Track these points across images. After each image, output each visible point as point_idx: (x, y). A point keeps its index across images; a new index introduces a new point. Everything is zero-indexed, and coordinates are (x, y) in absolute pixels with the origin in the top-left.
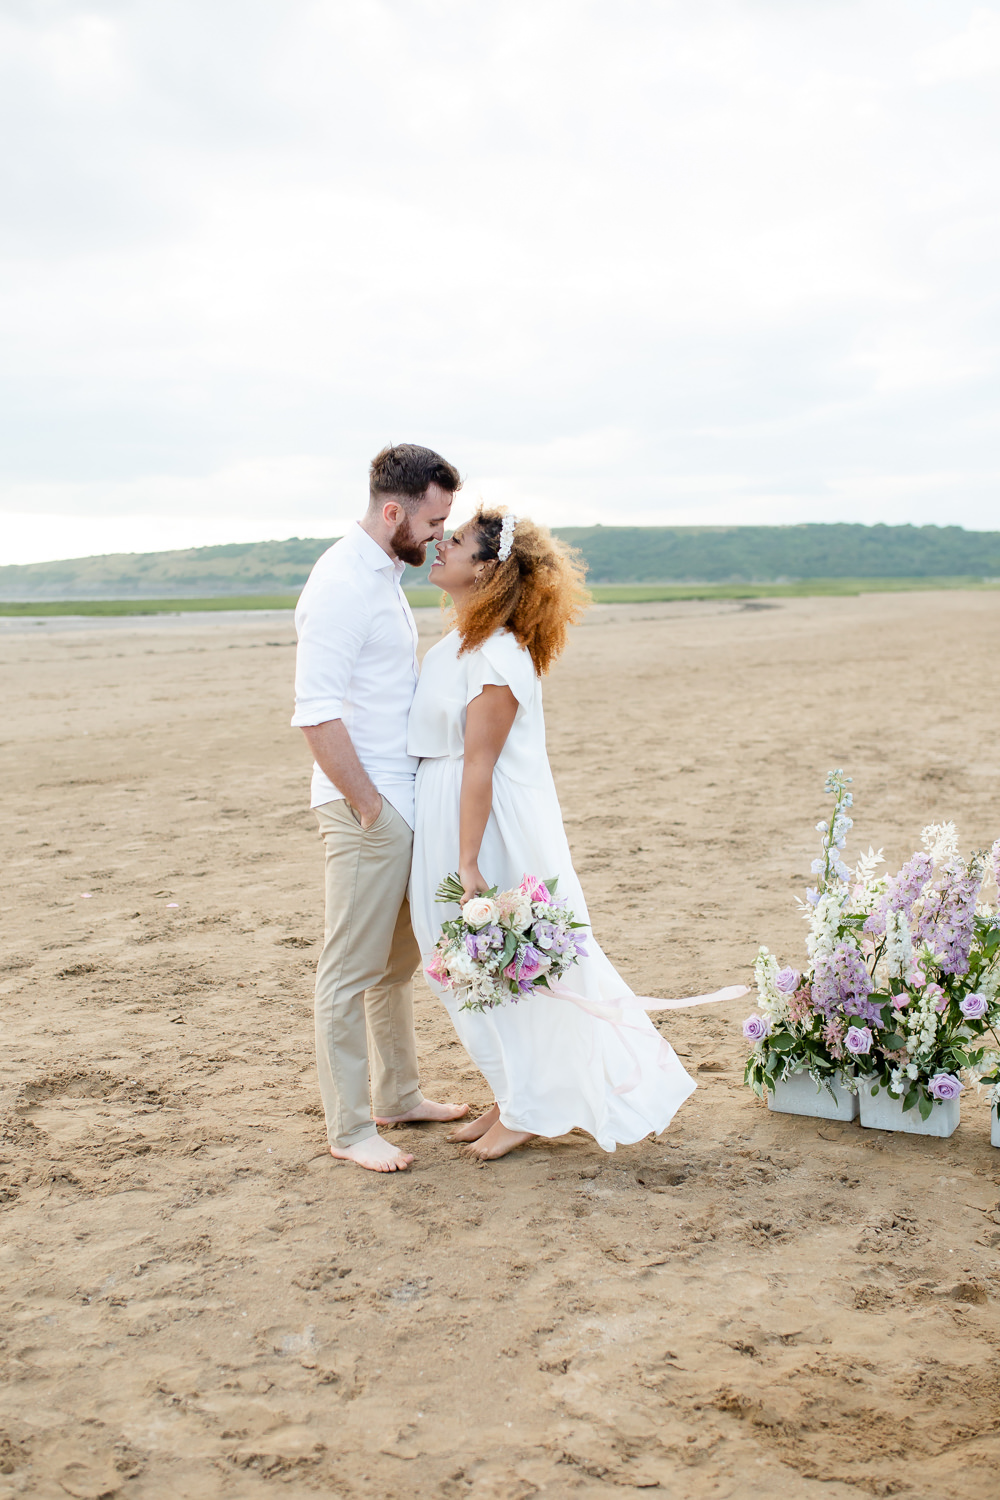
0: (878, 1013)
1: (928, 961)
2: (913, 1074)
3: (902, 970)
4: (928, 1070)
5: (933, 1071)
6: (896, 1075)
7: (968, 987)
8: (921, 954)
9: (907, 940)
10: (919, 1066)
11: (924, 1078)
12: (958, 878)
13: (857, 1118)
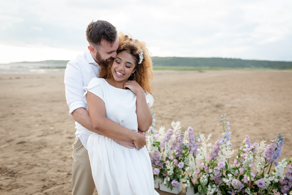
0: (162, 165)
1: (174, 154)
2: (169, 179)
3: (168, 156)
4: (172, 179)
5: (173, 180)
6: (165, 179)
7: (182, 160)
8: (172, 152)
9: (169, 149)
10: (170, 178)
11: (171, 181)
12: (179, 136)
13: (159, 188)
